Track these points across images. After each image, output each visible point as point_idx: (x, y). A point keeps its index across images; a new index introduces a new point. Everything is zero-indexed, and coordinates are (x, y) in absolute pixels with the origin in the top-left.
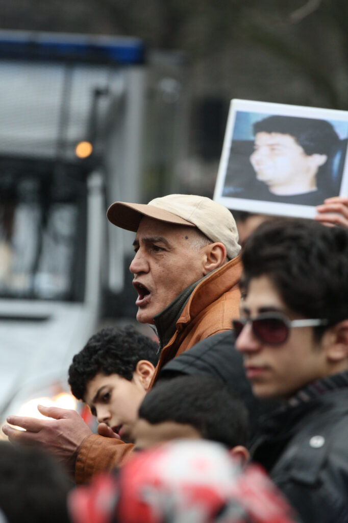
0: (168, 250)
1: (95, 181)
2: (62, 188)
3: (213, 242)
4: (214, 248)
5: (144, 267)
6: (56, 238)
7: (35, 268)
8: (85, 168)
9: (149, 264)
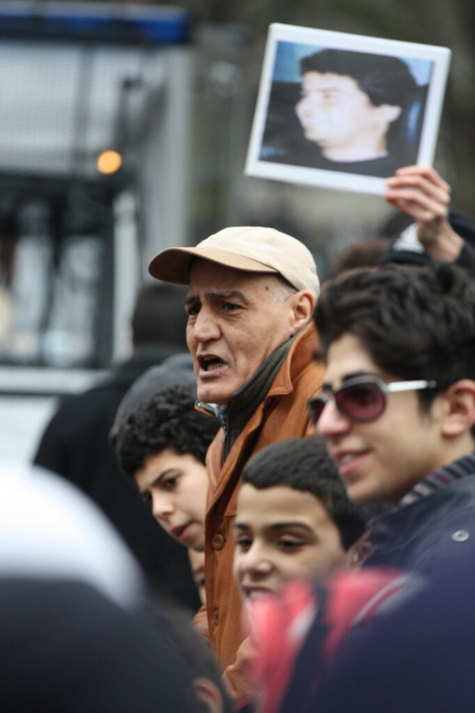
0: (246, 307)
1: (125, 205)
2: (79, 215)
3: (297, 290)
4: (301, 299)
5: (214, 333)
6: (74, 284)
7: (45, 325)
8: (111, 188)
9: (220, 328)
